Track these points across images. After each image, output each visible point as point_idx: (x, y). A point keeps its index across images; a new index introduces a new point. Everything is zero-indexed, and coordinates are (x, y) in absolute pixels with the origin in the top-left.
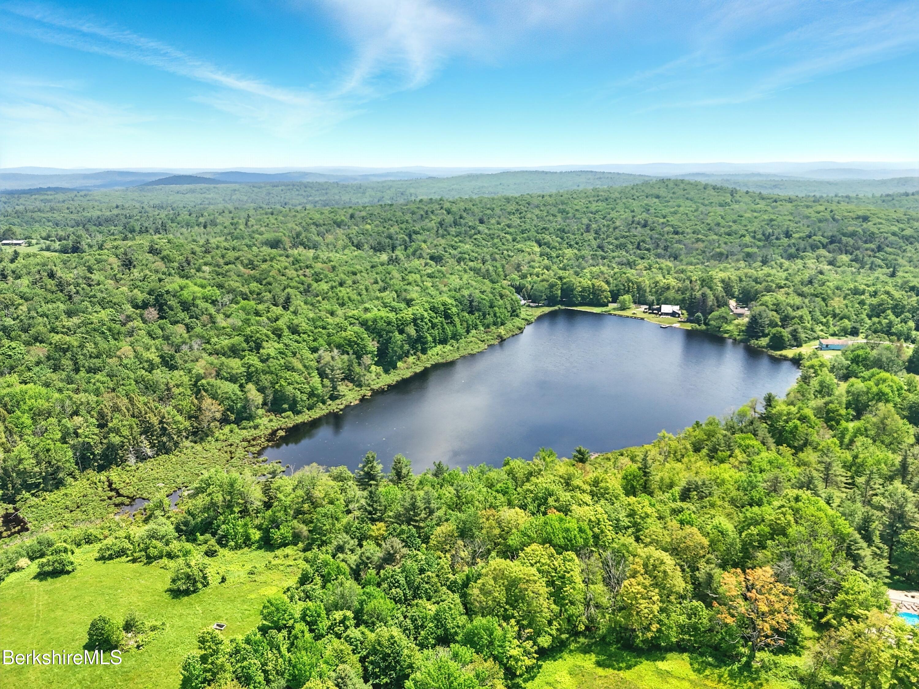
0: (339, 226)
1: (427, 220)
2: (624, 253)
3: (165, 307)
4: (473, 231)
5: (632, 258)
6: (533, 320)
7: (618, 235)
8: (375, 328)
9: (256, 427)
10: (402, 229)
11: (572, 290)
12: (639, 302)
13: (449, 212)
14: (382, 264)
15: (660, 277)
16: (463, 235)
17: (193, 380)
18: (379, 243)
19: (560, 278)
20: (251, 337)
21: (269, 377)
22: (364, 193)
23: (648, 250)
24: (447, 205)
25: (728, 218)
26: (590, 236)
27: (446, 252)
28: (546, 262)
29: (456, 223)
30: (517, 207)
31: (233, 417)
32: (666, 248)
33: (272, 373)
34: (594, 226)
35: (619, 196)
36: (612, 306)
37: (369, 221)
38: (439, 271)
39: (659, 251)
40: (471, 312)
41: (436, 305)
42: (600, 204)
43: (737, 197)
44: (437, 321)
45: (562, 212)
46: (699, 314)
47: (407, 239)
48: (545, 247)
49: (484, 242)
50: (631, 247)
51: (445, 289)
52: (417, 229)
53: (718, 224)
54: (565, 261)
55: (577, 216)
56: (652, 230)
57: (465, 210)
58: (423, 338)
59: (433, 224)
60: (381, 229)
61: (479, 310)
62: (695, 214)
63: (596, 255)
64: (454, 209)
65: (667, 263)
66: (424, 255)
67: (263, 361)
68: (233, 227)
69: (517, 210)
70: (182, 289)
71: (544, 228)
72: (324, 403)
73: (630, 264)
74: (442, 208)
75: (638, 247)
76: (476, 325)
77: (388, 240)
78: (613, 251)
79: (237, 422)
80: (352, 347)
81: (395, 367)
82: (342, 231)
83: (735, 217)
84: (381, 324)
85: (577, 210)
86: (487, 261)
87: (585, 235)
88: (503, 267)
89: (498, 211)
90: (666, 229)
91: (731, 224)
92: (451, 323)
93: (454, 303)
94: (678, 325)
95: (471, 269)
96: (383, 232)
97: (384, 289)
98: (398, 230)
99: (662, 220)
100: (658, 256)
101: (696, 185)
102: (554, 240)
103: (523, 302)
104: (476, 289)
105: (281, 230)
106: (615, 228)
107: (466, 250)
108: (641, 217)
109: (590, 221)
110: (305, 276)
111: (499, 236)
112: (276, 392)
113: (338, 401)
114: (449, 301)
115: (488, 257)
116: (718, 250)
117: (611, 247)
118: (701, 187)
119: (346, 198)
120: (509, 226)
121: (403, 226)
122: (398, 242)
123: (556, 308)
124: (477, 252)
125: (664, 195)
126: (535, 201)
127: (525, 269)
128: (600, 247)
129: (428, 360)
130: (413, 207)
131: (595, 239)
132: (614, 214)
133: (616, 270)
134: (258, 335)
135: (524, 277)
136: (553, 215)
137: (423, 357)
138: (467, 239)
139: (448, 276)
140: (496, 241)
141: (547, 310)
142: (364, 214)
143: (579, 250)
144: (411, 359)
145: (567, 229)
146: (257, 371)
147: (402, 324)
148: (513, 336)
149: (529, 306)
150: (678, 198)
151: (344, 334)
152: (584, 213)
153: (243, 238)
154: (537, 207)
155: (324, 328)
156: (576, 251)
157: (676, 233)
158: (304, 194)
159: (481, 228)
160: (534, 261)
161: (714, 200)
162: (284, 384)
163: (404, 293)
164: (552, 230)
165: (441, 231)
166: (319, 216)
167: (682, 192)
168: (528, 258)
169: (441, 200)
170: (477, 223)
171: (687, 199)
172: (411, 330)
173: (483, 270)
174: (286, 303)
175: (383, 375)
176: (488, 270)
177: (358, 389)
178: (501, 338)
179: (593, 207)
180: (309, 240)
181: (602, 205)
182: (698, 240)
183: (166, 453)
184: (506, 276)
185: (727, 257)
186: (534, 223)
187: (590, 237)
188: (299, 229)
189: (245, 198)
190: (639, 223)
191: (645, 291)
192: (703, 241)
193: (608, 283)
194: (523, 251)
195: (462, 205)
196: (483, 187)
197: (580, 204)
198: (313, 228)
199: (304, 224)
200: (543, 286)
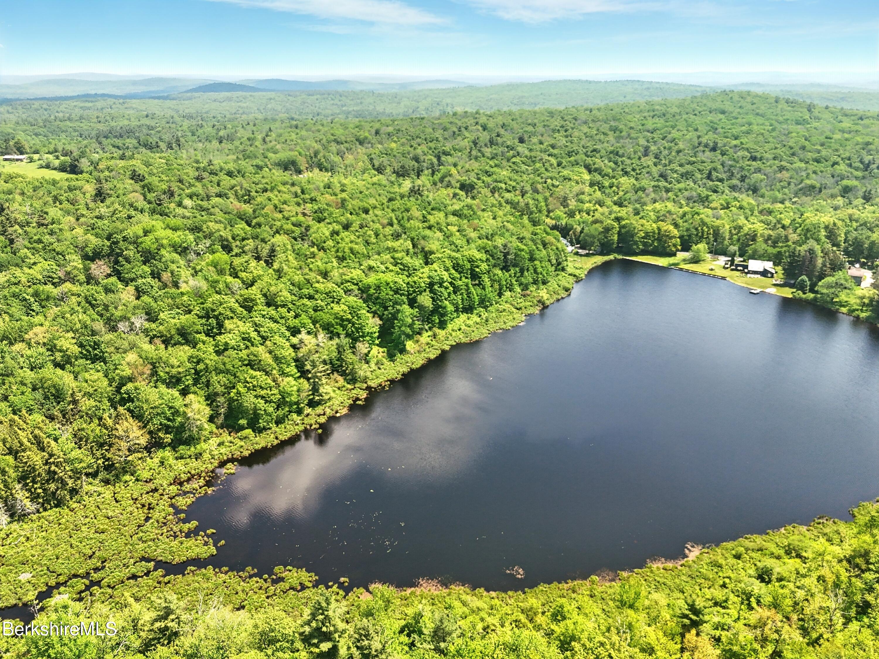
0: (361, 143)
1: (459, 138)
2: (692, 184)
3: (120, 259)
4: (511, 152)
5: (705, 192)
6: (583, 276)
7: (683, 161)
8: (378, 298)
9: (198, 456)
10: (430, 148)
11: (632, 236)
12: (716, 252)
13: (485, 128)
14: (402, 196)
15: (742, 221)
16: (500, 158)
17: (114, 384)
18: (403, 167)
19: (618, 219)
20: (213, 311)
21: (223, 379)
22: (399, 103)
23: (721, 180)
24: (483, 120)
25: (813, 139)
26: (649, 161)
27: (479, 179)
28: (598, 194)
29: (492, 143)
30: (562, 123)
31: (168, 438)
32: (743, 179)
33: (227, 372)
34: (653, 148)
35: (678, 111)
36: (681, 255)
37: (395, 139)
38: (469, 207)
39: (735, 182)
40: (505, 268)
41: (461, 262)
42: (656, 120)
43: (816, 113)
44: (460, 283)
45: (614, 130)
46: (804, 277)
47: (435, 160)
48: (596, 174)
49: (524, 167)
50: (699, 176)
51: (473, 235)
52: (447, 149)
53: (803, 148)
54: (621, 193)
55: (632, 135)
56: (723, 154)
57: (503, 126)
58: (441, 307)
59: (465, 143)
60: (408, 148)
61: (515, 265)
62: (773, 134)
63: (658, 186)
64: (491, 124)
65: (748, 200)
66: (453, 182)
67: (218, 353)
68: (248, 143)
69: (562, 127)
70: (146, 233)
71: (594, 150)
72: (299, 412)
73: (704, 200)
74: (477, 123)
75: (709, 177)
76: (511, 285)
77: (414, 162)
78: (679, 182)
79: (174, 446)
80: (344, 327)
81: (403, 351)
82: (364, 150)
83: (822, 139)
84: (386, 294)
85: (631, 128)
86: (526, 192)
87: (643, 159)
88: (546, 199)
89: (540, 129)
90: (740, 154)
91: (819, 148)
92: (479, 284)
93: (484, 257)
94: (773, 290)
95: (507, 202)
96: (409, 153)
97: (397, 236)
98: (426, 150)
99: (735, 142)
100: (733, 188)
101: (764, 98)
102: (606, 165)
103: (570, 249)
104: (512, 234)
105: (298, 148)
106: (679, 152)
107: (502, 178)
108: (708, 138)
109: (648, 141)
110: (304, 214)
111: (541, 159)
112: (231, 401)
113: (319, 410)
114: (478, 255)
115: (528, 188)
116: (808, 182)
117: (675, 175)
118: (773, 101)
119: (380, 108)
120: (553, 147)
121: (432, 145)
122: (425, 164)
123: (611, 257)
124: (515, 181)
125: (731, 109)
126: (583, 117)
127: (573, 204)
128: (663, 176)
129: (447, 339)
130: (445, 120)
131: (655, 165)
132: (675, 134)
133: (686, 209)
134: (221, 309)
135: (571, 214)
136: (604, 134)
137: (441, 333)
138: (505, 163)
139: (480, 213)
140: (538, 165)
141: (599, 260)
142: (390, 129)
143: (637, 179)
144: (425, 338)
145: (621, 152)
146: (207, 368)
147: (414, 292)
148: (558, 300)
149: (577, 254)
150: (747, 114)
151: (336, 308)
152: (640, 131)
153: (256, 157)
154: (585, 123)
155: (311, 297)
156: (633, 180)
157: (754, 159)
158: (339, 103)
159: (521, 148)
160: (583, 193)
161: (788, 116)
162: (242, 390)
163: (422, 242)
164: (603, 152)
165: (474, 153)
166: (342, 131)
167: (750, 107)
168: (577, 188)
169: (477, 113)
170: (516, 141)
171: (758, 114)
172: (425, 300)
173: (522, 204)
174: (270, 256)
175: (387, 363)
176: (527, 204)
177: (349, 386)
178: (543, 304)
179: (650, 124)
180: (327, 160)
181: (660, 122)
182: (781, 169)
183: (56, 506)
184: (549, 211)
185: (820, 191)
186: (582, 143)
187: (650, 163)
188: (317, 146)
189: (279, 108)
190: (706, 146)
191: (724, 239)
192: (787, 170)
193: (676, 225)
194: (570, 179)
195: (500, 120)
196: (523, 97)
197: (635, 120)
198: (334, 147)
199: (324, 141)
200: (596, 229)
